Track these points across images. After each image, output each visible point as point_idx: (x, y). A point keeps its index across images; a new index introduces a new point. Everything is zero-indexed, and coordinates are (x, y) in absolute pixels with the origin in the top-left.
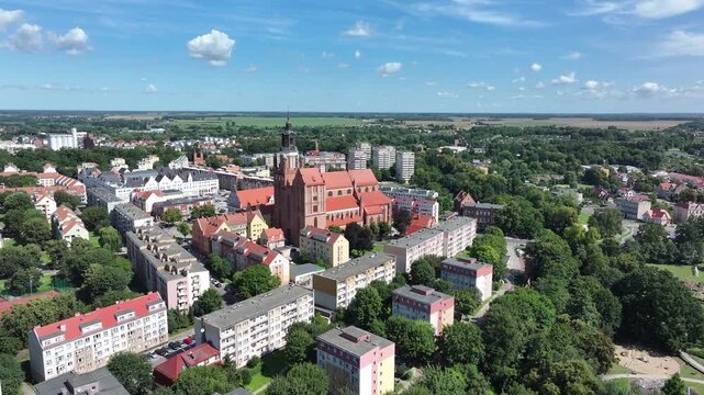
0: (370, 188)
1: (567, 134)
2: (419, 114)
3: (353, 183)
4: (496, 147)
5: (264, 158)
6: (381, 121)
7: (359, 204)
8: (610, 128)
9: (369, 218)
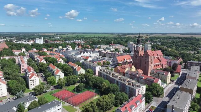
0: (161, 56)
1: (180, 39)
2: (128, 33)
3: (158, 55)
4: (165, 43)
5: (101, 46)
6: (119, 35)
7: (160, 61)
8: (191, 37)
9: (164, 66)
